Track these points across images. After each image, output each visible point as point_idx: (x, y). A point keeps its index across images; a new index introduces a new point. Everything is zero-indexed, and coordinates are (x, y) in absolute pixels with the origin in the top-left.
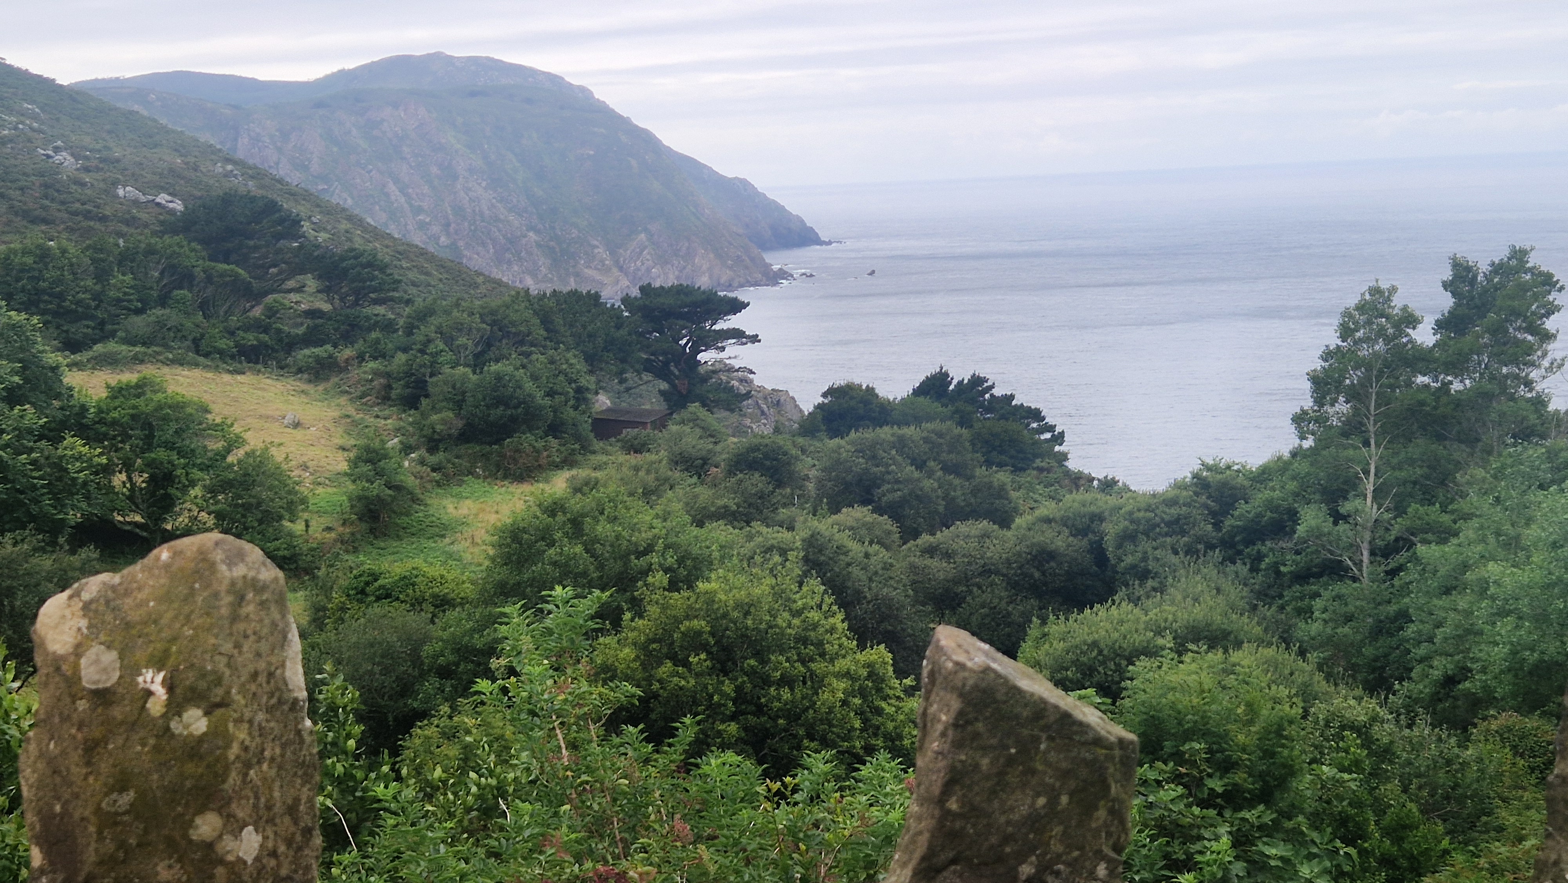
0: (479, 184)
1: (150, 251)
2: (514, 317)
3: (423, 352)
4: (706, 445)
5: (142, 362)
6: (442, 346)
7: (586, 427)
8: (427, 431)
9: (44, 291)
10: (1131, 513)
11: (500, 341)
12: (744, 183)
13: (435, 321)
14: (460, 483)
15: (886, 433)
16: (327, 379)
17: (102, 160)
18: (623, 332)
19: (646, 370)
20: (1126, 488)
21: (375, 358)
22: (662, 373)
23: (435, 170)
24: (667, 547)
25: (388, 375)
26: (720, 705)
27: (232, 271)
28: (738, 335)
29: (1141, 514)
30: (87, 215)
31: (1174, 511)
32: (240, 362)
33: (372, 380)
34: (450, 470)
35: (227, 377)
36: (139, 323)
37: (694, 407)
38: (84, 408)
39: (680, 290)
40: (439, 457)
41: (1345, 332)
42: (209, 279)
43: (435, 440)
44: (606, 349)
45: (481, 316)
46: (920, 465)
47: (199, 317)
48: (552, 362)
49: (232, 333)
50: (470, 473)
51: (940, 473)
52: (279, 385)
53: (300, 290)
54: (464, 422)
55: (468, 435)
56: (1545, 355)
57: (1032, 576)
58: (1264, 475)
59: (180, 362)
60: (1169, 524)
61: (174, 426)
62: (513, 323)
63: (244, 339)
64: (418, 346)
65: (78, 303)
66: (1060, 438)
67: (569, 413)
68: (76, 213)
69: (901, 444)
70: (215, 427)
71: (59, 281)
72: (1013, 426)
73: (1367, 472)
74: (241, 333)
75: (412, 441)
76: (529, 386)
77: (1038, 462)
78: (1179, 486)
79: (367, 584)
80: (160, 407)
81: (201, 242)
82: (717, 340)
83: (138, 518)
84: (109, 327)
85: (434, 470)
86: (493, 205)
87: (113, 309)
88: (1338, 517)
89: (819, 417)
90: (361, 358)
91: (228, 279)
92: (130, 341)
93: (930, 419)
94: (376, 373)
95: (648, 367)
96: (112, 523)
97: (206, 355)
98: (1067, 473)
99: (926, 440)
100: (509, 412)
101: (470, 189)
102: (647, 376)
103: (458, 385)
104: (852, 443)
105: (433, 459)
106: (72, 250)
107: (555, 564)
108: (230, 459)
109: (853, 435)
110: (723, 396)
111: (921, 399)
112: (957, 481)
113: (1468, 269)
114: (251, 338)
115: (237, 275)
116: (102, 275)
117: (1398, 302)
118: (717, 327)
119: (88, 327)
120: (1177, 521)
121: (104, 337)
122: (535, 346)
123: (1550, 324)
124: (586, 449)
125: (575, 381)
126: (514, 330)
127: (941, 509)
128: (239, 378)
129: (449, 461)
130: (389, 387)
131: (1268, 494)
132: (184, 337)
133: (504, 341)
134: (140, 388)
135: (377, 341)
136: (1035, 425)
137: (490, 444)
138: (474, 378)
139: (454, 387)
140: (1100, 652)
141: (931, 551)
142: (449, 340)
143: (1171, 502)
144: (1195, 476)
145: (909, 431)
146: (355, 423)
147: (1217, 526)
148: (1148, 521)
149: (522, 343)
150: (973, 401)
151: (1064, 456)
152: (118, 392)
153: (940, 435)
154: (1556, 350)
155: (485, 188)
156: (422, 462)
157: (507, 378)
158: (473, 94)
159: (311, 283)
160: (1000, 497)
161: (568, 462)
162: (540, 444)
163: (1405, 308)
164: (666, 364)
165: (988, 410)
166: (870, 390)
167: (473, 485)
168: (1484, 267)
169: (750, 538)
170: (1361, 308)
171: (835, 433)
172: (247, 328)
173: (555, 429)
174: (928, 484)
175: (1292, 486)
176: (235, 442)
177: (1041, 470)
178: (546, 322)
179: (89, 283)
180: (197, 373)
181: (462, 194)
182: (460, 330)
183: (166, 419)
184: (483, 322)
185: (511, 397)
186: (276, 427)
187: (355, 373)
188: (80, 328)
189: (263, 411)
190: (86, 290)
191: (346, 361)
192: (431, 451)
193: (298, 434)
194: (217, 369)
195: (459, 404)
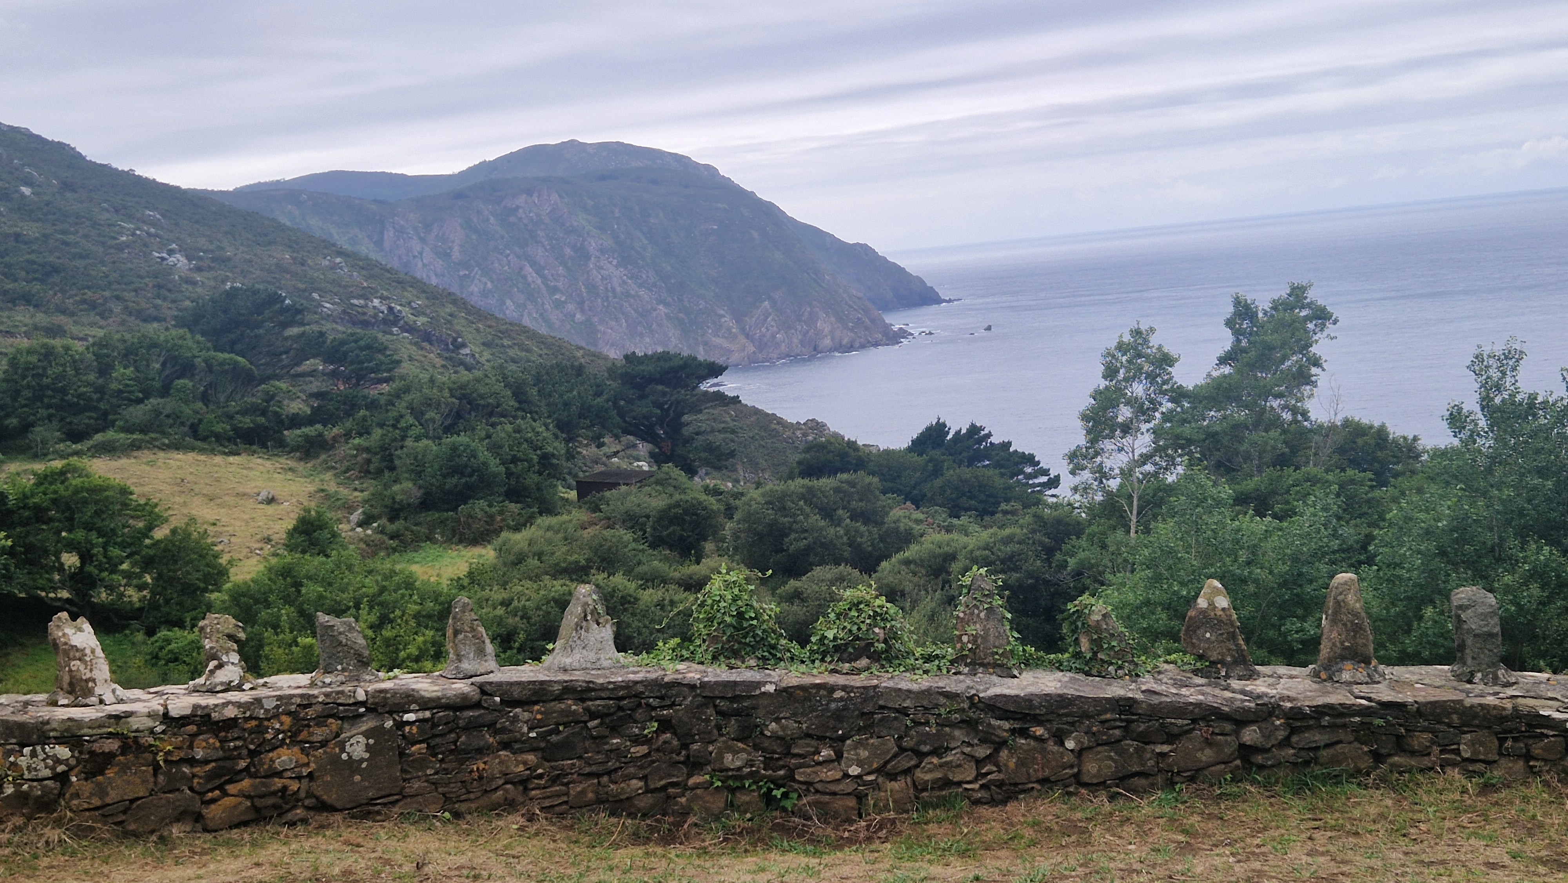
0: (610, 263)
1: (152, 345)
2: (483, 390)
5: (139, 448)
6: (412, 421)
8: (388, 502)
9: (47, 387)
11: (470, 413)
13: (408, 398)
14: (415, 549)
16: (317, 457)
19: (629, 434)
21: (359, 435)
22: (647, 436)
23: (568, 251)
25: (367, 450)
27: (231, 359)
32: (236, 444)
33: (356, 456)
34: (409, 536)
35: (218, 459)
36: (137, 413)
40: (399, 525)
42: (210, 369)
43: (396, 510)
44: (582, 416)
45: (451, 390)
46: (828, 514)
47: (200, 405)
48: (518, 430)
49: (229, 418)
50: (428, 539)
51: (848, 521)
52: (268, 464)
54: (422, 491)
55: (426, 504)
59: (177, 447)
62: (481, 397)
63: (241, 422)
64: (391, 422)
65: (80, 396)
69: (811, 495)
70: (136, 507)
71: (61, 377)
74: (238, 417)
75: (376, 512)
76: (484, 455)
84: (111, 417)
85: (392, 538)
86: (624, 281)
87: (114, 401)
90: (348, 435)
91: (227, 367)
92: (129, 429)
94: (360, 449)
95: (632, 430)
97: (204, 439)
99: (837, 490)
100: (463, 480)
101: (602, 268)
102: (629, 440)
103: (420, 457)
105: (391, 528)
106: (76, 346)
114: (247, 422)
115: (236, 364)
116: (104, 370)
119: (90, 418)
121: (105, 427)
122: (505, 416)
125: (541, 448)
126: (482, 402)
128: (231, 459)
129: (407, 529)
130: (369, 461)
132: (183, 424)
133: (473, 414)
134: (64, 475)
135: (364, 419)
136: (1029, 470)
137: (447, 511)
138: (436, 449)
139: (415, 459)
142: (417, 414)
146: (329, 497)
149: (491, 414)
150: (969, 449)
155: (616, 266)
156: (382, 531)
157: (462, 448)
162: (495, 508)
164: (650, 427)
165: (985, 457)
167: (430, 550)
172: (244, 412)
173: (515, 494)
176: (154, 521)
178: (519, 394)
179: (93, 377)
180: (191, 456)
181: (595, 272)
182: (429, 405)
184: (452, 396)
185: (466, 466)
186: (250, 504)
187: (344, 450)
188: (84, 420)
189: (241, 489)
190: (89, 384)
191: (334, 439)
192: (392, 520)
193: (270, 509)
194: (213, 452)
195: (419, 474)
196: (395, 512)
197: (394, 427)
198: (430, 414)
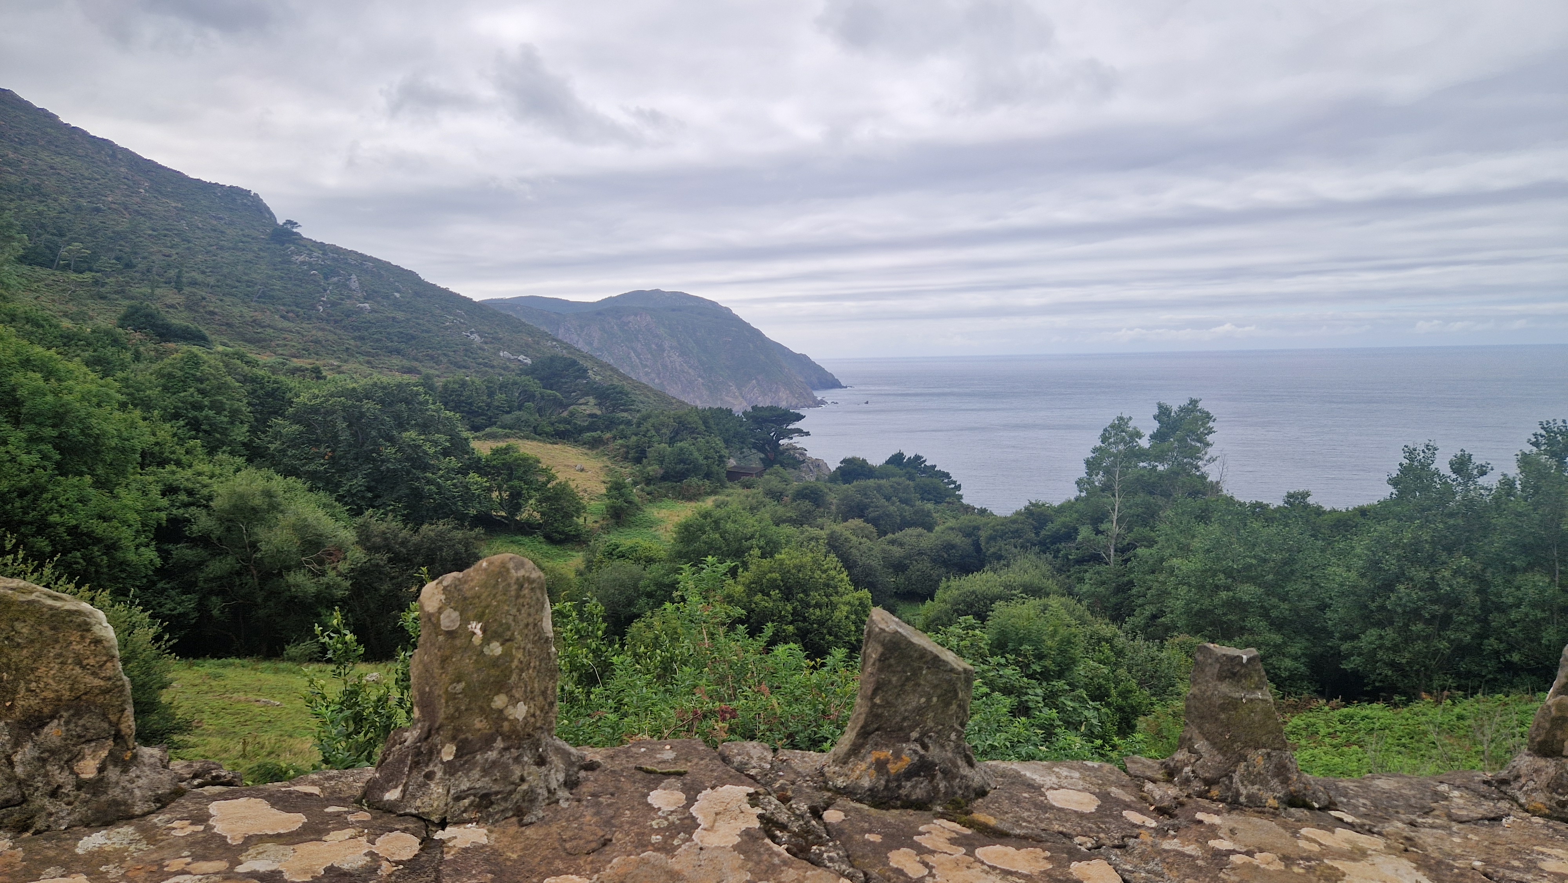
1: (515, 383)
2: (690, 419)
3: (644, 436)
4: (782, 486)
5: (509, 437)
6: (654, 433)
7: (723, 475)
8: (646, 475)
9: (464, 402)
10: (994, 526)
11: (683, 431)
12: (805, 356)
13: (651, 420)
14: (661, 501)
15: (871, 482)
16: (598, 448)
17: (493, 338)
18: (743, 429)
19: (754, 448)
20: (991, 514)
21: (621, 438)
22: (761, 449)
24: (761, 536)
25: (627, 446)
26: (785, 616)
27: (552, 393)
28: (799, 432)
29: (999, 527)
30: (485, 365)
31: (1015, 526)
32: (556, 439)
33: (619, 449)
34: (656, 495)
35: (549, 446)
36: (508, 418)
37: (777, 467)
38: (480, 459)
39: (771, 409)
40: (651, 488)
41: (1104, 439)
42: (542, 398)
44: (734, 437)
45: (674, 419)
46: (888, 499)
47: (538, 416)
48: (708, 442)
49: (553, 424)
50: (666, 496)
51: (898, 503)
52: (575, 450)
53: (586, 404)
54: (664, 471)
55: (664, 478)
56: (1206, 453)
57: (943, 557)
58: (1061, 509)
60: (1012, 532)
61: (523, 469)
62: (689, 423)
63: (558, 427)
64: (643, 433)
65: (479, 408)
66: (958, 487)
67: (715, 468)
68: (480, 364)
69: (879, 488)
70: (543, 470)
71: (471, 397)
72: (935, 480)
73: (1114, 510)
74: (557, 424)
75: (638, 480)
76: (696, 454)
77: (948, 499)
78: (1018, 513)
79: (614, 550)
80: (516, 460)
81: (540, 379)
82: (789, 434)
83: (504, 514)
84: (493, 420)
85: (648, 494)
87: (496, 412)
88: (1098, 532)
89: (839, 474)
90: (614, 438)
91: (550, 398)
92: (503, 427)
93: (894, 476)
94: (622, 446)
95: (755, 446)
96: (491, 516)
97: (540, 435)
98: (962, 505)
99: (892, 486)
100: (686, 467)
102: (754, 451)
103: (661, 453)
104: (854, 487)
105: (648, 489)
106: (478, 381)
107: (705, 543)
108: (549, 486)
109: (855, 483)
110: (791, 461)
111: (890, 466)
112: (907, 508)
113: (1167, 409)
114: (561, 428)
115: (556, 396)
116: (491, 394)
117: (1131, 424)
118: (789, 427)
119: (483, 420)
120: (1017, 531)
121: (490, 425)
122: (699, 434)
123: (1209, 438)
124: (723, 486)
125: (719, 453)
126: (689, 426)
127: (898, 521)
128: (555, 446)
129: (656, 490)
130: (628, 453)
131: (1063, 519)
132: (530, 426)
133: (685, 432)
134: (507, 450)
135: (623, 430)
136: (946, 481)
137: (676, 482)
138: (669, 449)
139: (659, 454)
140: (976, 596)
141: (892, 542)
142: (658, 430)
143: (1014, 521)
144: (1026, 509)
145: (883, 482)
146: (610, 470)
147: (1037, 534)
148: (1002, 530)
149: (693, 432)
150: (916, 468)
151: (961, 497)
152: (496, 452)
153: (899, 484)
154: (1211, 452)
156: (642, 490)
157: (685, 450)
158: (674, 310)
159: (592, 400)
160: (928, 516)
161: (714, 492)
162: (700, 483)
163: (1135, 428)
164: (764, 445)
165: (923, 472)
166: (864, 461)
167: (668, 502)
168: (1175, 408)
169: (802, 533)
170: (1112, 426)
171: (846, 481)
172: (560, 422)
173: (708, 476)
174: (892, 508)
175: (1075, 515)
176: (552, 478)
177: (949, 503)
178: (706, 423)
179: (485, 398)
180: (535, 443)
182: (663, 426)
183: (519, 465)
184: (675, 422)
185: (687, 459)
186: (572, 471)
187: (612, 446)
188: (479, 420)
189: (566, 463)
190: (483, 401)
191: (607, 439)
192: (648, 484)
193: (583, 474)
194: (544, 441)
195: (661, 462)
196: (648, 481)
197: (644, 435)
198: (664, 431)
